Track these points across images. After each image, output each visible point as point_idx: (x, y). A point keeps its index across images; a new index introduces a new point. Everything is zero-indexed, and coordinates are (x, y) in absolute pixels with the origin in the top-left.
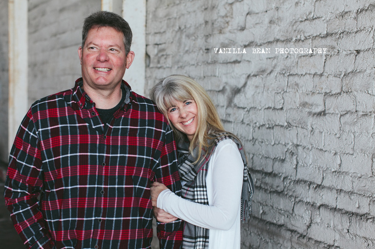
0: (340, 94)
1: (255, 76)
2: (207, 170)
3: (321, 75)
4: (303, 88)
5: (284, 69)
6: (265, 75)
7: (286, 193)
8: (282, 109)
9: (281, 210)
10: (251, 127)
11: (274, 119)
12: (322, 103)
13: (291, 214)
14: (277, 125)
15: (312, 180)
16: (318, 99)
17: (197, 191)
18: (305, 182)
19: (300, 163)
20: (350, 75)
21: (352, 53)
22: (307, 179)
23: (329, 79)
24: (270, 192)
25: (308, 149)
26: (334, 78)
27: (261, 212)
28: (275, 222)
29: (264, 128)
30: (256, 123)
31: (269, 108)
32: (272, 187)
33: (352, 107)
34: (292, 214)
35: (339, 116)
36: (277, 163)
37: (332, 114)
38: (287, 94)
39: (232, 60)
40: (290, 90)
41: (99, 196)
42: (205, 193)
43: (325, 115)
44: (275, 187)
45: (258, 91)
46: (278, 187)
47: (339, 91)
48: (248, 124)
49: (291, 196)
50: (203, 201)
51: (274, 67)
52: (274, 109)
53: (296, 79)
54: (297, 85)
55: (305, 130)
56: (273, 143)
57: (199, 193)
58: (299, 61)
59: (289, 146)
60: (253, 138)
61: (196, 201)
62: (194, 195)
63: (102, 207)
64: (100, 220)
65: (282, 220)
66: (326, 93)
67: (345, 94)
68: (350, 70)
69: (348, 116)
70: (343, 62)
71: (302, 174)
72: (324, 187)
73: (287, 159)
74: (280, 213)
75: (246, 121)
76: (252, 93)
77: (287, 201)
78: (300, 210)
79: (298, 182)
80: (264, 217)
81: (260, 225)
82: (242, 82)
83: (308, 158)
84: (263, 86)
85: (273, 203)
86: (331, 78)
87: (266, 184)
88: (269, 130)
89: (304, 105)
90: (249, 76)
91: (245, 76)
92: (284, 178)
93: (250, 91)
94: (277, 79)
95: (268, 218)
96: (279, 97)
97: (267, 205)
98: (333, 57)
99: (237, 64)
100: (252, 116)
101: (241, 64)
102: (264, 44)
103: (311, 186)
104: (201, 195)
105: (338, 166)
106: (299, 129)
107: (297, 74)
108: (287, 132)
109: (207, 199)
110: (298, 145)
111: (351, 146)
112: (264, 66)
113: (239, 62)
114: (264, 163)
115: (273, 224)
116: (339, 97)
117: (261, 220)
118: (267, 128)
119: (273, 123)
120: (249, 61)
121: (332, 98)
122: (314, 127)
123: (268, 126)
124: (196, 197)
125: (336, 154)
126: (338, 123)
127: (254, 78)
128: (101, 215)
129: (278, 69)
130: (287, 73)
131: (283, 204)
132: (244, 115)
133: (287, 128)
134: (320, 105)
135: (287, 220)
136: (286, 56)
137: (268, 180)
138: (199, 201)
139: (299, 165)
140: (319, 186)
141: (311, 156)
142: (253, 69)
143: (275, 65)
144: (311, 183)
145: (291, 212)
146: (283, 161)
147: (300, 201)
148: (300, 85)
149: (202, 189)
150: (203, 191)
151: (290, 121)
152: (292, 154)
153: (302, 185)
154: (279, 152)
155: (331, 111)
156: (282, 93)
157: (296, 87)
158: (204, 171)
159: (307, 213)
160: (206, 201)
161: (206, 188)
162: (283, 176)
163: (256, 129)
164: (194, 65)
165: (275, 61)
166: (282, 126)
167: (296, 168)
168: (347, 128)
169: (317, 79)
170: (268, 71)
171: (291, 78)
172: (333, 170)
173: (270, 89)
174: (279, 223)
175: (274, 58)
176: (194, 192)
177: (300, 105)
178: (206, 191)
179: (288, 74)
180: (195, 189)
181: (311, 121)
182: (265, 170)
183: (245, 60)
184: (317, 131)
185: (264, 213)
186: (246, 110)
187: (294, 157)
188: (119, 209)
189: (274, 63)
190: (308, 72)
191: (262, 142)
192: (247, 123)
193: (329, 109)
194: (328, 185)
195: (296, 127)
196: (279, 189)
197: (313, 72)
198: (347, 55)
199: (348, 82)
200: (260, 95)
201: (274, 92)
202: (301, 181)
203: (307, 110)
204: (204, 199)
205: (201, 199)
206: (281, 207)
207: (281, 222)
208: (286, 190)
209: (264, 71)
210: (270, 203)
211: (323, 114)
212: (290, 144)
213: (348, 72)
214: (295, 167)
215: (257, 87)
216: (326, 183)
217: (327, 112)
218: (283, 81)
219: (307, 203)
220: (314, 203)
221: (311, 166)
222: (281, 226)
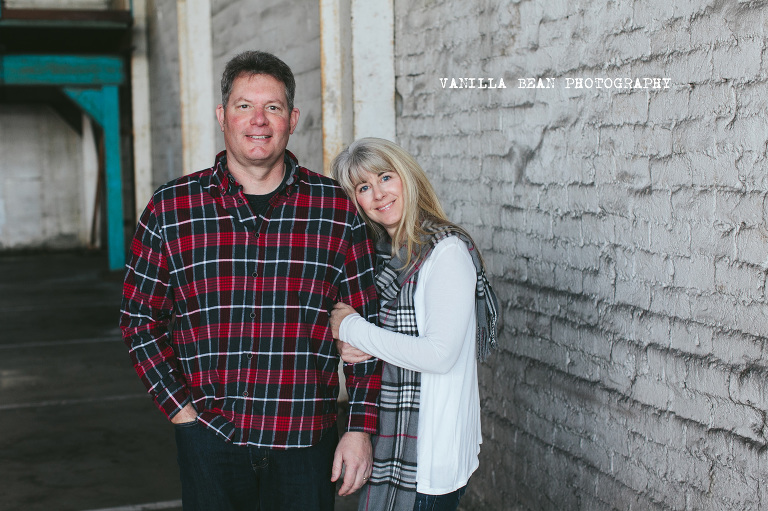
0: (670, 156)
1: (554, 128)
2: (415, 283)
3: (645, 126)
4: (621, 149)
5: (594, 117)
6: (568, 128)
7: (601, 327)
8: (592, 184)
9: (594, 356)
10: (551, 217)
11: (583, 203)
12: (647, 173)
13: (608, 361)
14: (586, 213)
15: (637, 305)
16: (641, 166)
17: (401, 314)
18: (627, 306)
19: (620, 276)
20: (683, 125)
21: (685, 88)
22: (629, 302)
23: (655, 132)
24: (580, 327)
25: (630, 250)
26: (663, 131)
27: (568, 361)
28: (588, 377)
29: (569, 218)
30: (557, 210)
31: (575, 183)
32: (581, 318)
33: (686, 180)
34: (610, 362)
35: (670, 194)
36: (588, 277)
37: (661, 190)
38: (600, 159)
39: (521, 103)
40: (604, 152)
41: (248, 321)
42: (412, 317)
43: (651, 192)
44: (585, 318)
45: (559, 155)
46: (590, 317)
47: (668, 152)
48: (546, 212)
49: (607, 332)
50: (409, 329)
51: (580, 114)
52: (583, 185)
53: (610, 133)
54: (612, 143)
55: (625, 220)
56: (582, 244)
57: (403, 318)
58: (615, 102)
59: (604, 248)
60: (554, 237)
61: (399, 329)
62: (396, 321)
63: (252, 336)
64: (250, 355)
65: (596, 374)
66: (652, 156)
67: (677, 157)
68: (682, 117)
69: (681, 193)
70: (674, 104)
71: (623, 295)
72: (652, 314)
73: (602, 270)
74: (593, 362)
75: (544, 208)
76: (551, 159)
77: (603, 340)
78: (621, 355)
79: (618, 307)
80: (573, 371)
81: (567, 384)
82: (537, 138)
83: (631, 265)
84: (565, 145)
85: (583, 345)
86: (658, 130)
87: (574, 313)
88: (575, 221)
89: (623, 176)
90: (545, 130)
91: (540, 130)
92: (599, 302)
93: (547, 155)
94: (585, 133)
95: (578, 372)
96: (588, 165)
97: (575, 350)
98: (659, 96)
99: (529, 109)
100: (552, 198)
101: (534, 108)
102: (565, 73)
103: (635, 314)
104: (406, 320)
105: (671, 278)
106: (617, 218)
107: (612, 125)
108: (600, 223)
109: (416, 326)
110: (616, 246)
111: (687, 244)
112: (566, 112)
113: (531, 105)
114: (570, 279)
115: (585, 380)
116: (670, 163)
117: (569, 376)
118: (573, 218)
119: (581, 208)
120: (545, 104)
121: (660, 165)
122: (637, 214)
123: (574, 214)
124: (399, 324)
125: (667, 258)
126: (669, 206)
127: (552, 133)
128: (251, 348)
129: (585, 117)
130: (599, 123)
131: (597, 345)
132: (541, 196)
133: (600, 218)
134: (644, 177)
135: (604, 373)
136: (596, 95)
137: (576, 306)
138: (404, 329)
139: (618, 279)
140: (645, 312)
141: (634, 263)
142: (551, 118)
143: (582, 110)
144: (635, 308)
145: (609, 359)
146: (596, 273)
147: (621, 339)
148: (616, 143)
149: (408, 311)
150: (410, 314)
151: (605, 205)
152: (609, 260)
153: (623, 312)
154: (589, 259)
155: (659, 186)
156: (592, 157)
157: (611, 147)
158: (412, 284)
159: (631, 359)
160: (414, 329)
161: (414, 309)
162: (598, 298)
163: (558, 220)
164: (466, 111)
165: (581, 104)
166: (593, 214)
167: (614, 285)
168: (681, 214)
169: (639, 131)
170: (573, 121)
171: (604, 131)
172: (664, 285)
173: (576, 152)
174: (593, 379)
175: (581, 97)
176: (396, 315)
177: (617, 178)
178: (414, 314)
179: (600, 125)
180: (398, 312)
181: (632, 203)
182: (573, 291)
183: (539, 102)
184: (641, 221)
185: (572, 363)
186: (543, 187)
187: (612, 266)
188: (277, 339)
189: (579, 107)
190: (627, 121)
191: (567, 243)
192: (544, 210)
193: (655, 184)
194: (657, 311)
195: (613, 214)
196: (592, 322)
197: (633, 121)
198: (679, 91)
199: (680, 136)
200: (562, 161)
201: (581, 157)
202: (622, 305)
203: (627, 185)
204: (411, 326)
205: (406, 326)
206: (595, 351)
207: (596, 377)
208: (600, 322)
209: (565, 120)
210: (579, 346)
211: (648, 191)
212: (606, 243)
213: (681, 120)
214: (612, 282)
215: (557, 148)
216: (656, 308)
217: (653, 188)
218: (595, 137)
219: (631, 342)
220: (640, 341)
221: (635, 281)
222: (595, 383)
